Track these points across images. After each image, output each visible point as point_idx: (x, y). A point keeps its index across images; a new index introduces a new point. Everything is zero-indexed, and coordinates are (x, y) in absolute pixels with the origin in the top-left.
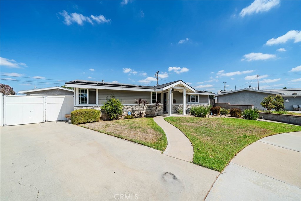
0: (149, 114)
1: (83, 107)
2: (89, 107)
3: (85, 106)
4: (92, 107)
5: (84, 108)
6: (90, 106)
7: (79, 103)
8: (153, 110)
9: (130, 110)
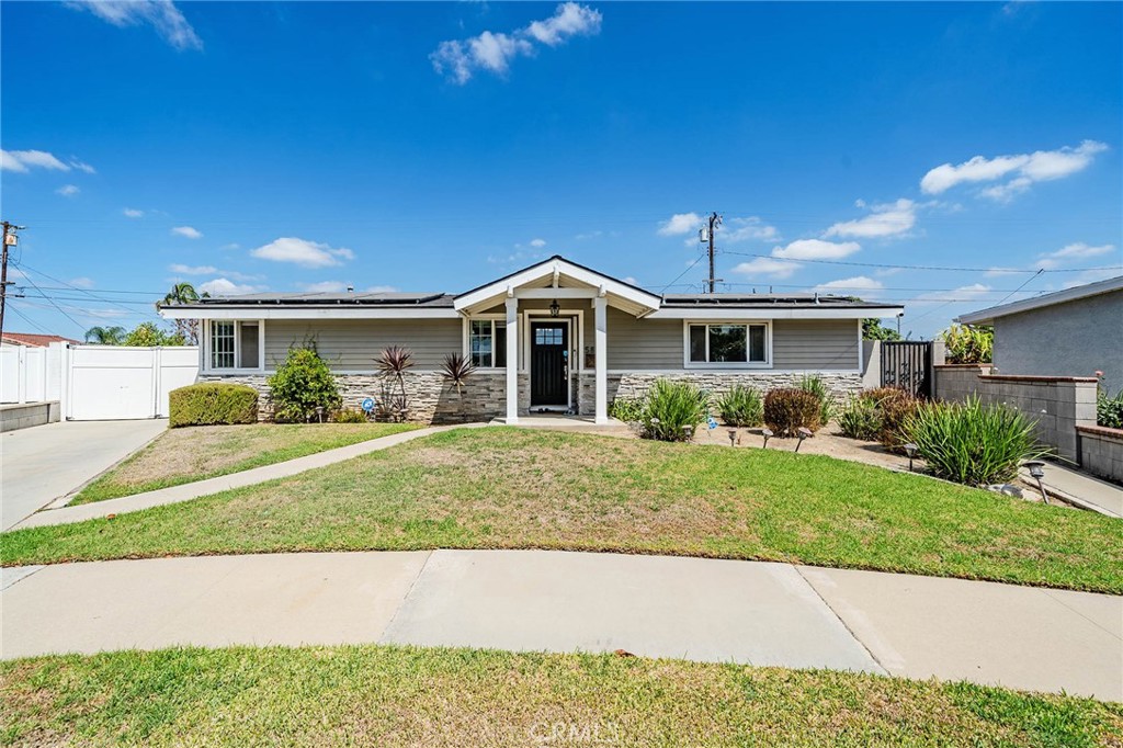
0: (455, 410)
1: (222, 377)
2: (237, 379)
3: (228, 376)
4: (245, 379)
5: (224, 381)
6: (242, 376)
7: (214, 367)
8: (474, 396)
9: (372, 393)
